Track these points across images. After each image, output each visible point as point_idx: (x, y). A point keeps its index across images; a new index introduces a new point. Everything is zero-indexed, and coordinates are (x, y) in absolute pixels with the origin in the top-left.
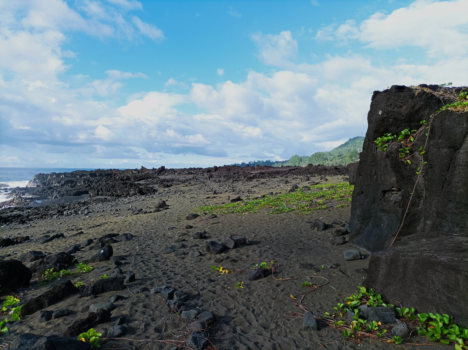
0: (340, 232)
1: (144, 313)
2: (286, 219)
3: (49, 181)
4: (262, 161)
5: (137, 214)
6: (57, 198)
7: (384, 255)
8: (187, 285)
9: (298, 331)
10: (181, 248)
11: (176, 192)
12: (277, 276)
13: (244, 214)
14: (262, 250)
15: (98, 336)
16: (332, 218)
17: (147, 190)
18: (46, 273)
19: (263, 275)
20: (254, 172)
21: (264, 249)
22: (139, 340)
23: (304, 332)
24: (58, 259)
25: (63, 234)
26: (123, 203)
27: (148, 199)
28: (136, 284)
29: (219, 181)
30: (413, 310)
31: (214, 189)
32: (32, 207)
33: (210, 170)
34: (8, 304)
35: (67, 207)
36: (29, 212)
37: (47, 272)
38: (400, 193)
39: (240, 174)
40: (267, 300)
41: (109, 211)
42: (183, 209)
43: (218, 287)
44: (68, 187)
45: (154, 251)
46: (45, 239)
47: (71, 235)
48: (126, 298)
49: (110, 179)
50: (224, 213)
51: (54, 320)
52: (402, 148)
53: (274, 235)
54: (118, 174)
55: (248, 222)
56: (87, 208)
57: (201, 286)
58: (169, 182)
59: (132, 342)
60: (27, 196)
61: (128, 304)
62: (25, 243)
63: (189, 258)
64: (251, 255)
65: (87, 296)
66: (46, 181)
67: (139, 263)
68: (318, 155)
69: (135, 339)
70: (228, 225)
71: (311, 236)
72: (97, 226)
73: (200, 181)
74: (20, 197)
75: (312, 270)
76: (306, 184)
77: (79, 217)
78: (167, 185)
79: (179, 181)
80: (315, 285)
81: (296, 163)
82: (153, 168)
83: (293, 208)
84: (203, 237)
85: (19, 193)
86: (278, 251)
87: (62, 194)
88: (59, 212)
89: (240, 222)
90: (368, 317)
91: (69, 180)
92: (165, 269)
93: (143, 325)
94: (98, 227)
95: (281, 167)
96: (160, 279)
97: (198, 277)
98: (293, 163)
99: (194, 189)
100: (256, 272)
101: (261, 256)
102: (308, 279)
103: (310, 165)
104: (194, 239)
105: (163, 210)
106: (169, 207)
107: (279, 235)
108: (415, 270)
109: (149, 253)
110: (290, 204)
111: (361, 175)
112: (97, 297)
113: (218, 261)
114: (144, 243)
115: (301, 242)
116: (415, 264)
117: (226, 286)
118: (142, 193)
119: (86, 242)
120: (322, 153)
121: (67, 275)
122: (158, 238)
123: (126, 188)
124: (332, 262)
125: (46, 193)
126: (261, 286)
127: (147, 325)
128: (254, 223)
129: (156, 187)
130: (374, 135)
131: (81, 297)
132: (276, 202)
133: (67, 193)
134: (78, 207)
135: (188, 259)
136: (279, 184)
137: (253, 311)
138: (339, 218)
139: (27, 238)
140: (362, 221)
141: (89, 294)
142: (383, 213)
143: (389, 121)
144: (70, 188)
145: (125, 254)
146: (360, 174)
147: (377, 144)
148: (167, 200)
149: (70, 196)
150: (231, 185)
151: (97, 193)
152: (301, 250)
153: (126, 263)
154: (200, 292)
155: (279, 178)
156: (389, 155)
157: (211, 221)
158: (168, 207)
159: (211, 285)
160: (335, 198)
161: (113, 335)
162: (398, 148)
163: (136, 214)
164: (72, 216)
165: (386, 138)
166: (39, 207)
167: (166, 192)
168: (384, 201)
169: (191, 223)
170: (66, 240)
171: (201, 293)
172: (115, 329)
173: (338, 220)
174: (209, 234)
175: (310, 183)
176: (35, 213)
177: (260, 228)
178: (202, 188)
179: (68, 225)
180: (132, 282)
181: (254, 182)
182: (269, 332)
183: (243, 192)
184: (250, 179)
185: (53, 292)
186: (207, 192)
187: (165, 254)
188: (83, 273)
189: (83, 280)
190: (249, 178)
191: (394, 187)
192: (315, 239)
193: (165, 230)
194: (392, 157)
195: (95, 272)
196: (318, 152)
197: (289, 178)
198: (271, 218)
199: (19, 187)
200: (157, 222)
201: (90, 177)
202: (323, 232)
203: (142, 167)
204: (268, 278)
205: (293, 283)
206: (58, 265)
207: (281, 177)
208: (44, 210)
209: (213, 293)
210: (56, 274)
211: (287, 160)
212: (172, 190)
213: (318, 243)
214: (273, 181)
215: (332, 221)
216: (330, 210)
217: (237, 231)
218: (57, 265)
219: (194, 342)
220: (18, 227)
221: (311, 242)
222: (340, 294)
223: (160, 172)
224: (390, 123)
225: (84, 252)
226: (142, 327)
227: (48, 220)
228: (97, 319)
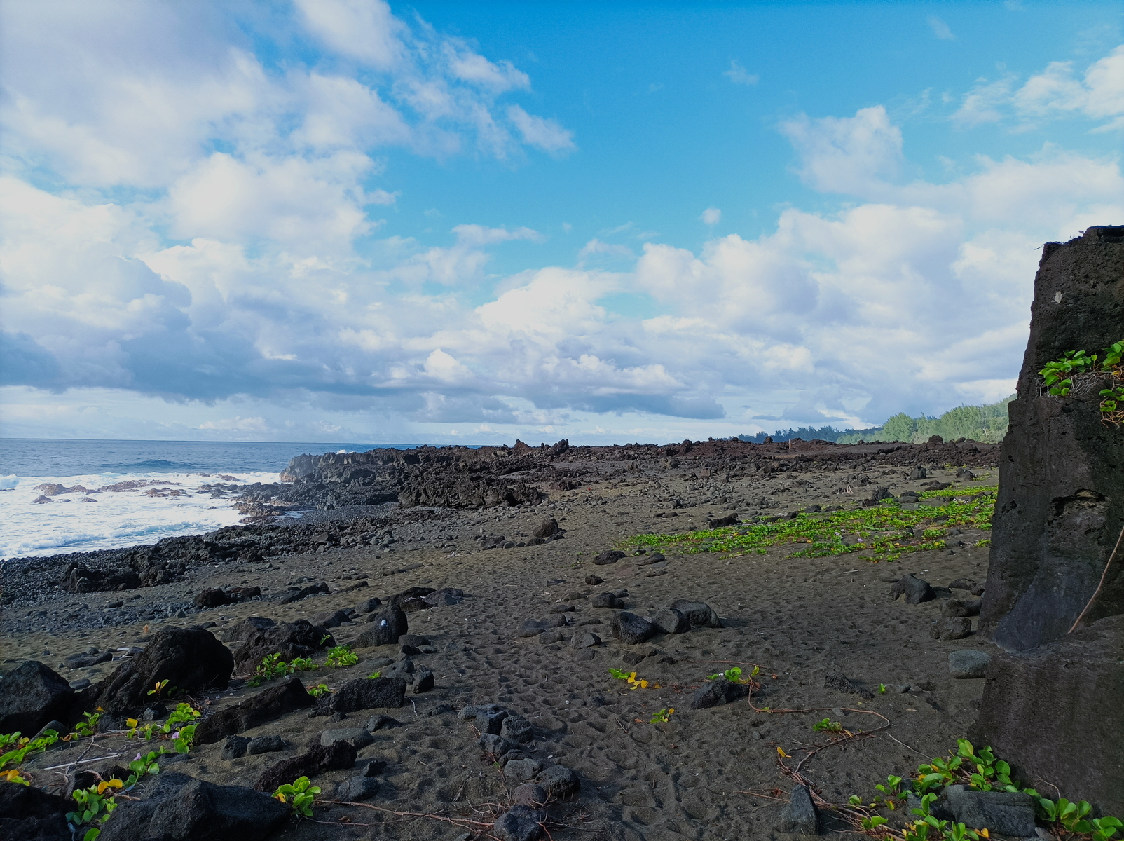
0: (964, 606)
1: (428, 758)
2: (833, 569)
3: (319, 472)
4: (812, 430)
5: (492, 548)
6: (333, 509)
7: (1023, 662)
8: (545, 708)
9: (768, 831)
10: (560, 626)
11: (587, 500)
12: (761, 702)
13: (731, 555)
14: (744, 641)
15: (314, 793)
16: (955, 571)
17: (524, 494)
18: (264, 663)
19: (723, 697)
20: (786, 457)
21: (753, 638)
22: (398, 813)
23: (782, 834)
24: (292, 634)
25: (326, 585)
26: (466, 522)
27: (522, 515)
28: (434, 697)
29: (692, 476)
30: (1087, 807)
31: (676, 495)
32: (280, 527)
33: (674, 450)
34: (175, 719)
35: (349, 529)
36: (271, 538)
37: (268, 662)
38: (1101, 506)
39: (748, 459)
40: (717, 756)
41: (435, 541)
42: (596, 540)
43: (613, 717)
44: (357, 485)
45: (502, 629)
46: (290, 595)
47: (344, 588)
48: (401, 725)
49: (446, 468)
50: (686, 552)
51: (249, 757)
52: (1109, 387)
53: (790, 607)
54: (466, 458)
55: (734, 575)
56: (390, 532)
57: (575, 713)
58: (575, 476)
59: (382, 815)
60: (275, 502)
61: (400, 735)
62: (250, 602)
63: (572, 650)
64: (714, 651)
65: (327, 714)
66: (313, 471)
67: (457, 653)
68: (961, 415)
69: (390, 810)
70: (685, 579)
71: (886, 614)
72: (400, 571)
73: (648, 477)
74: (260, 505)
75: (855, 694)
76: (915, 486)
77: (369, 552)
78: (570, 483)
79: (599, 474)
80: (849, 729)
81: (901, 434)
82: (543, 444)
83: (858, 545)
84: (617, 603)
85: (258, 496)
86: (786, 645)
87: (343, 500)
88: (331, 538)
89: (715, 574)
90: (960, 815)
91: (361, 470)
92: (510, 669)
93: (417, 782)
94: (401, 574)
95: (859, 444)
96: (489, 690)
97: (576, 691)
98: (892, 435)
99: (631, 495)
100: (710, 688)
101: (738, 654)
102: (837, 714)
103: (936, 440)
104: (595, 607)
105: (549, 541)
106: (565, 535)
107: (801, 607)
108: (1097, 704)
109: (488, 634)
110: (853, 534)
111: (1012, 461)
112: (347, 717)
113: (630, 660)
114: (485, 612)
115: (854, 626)
116: (1098, 686)
117: (632, 715)
118: (512, 502)
119: (366, 603)
120: (972, 408)
121: (305, 670)
122: (518, 603)
123: (478, 489)
124: (916, 678)
125: (312, 497)
126: (714, 724)
127: (427, 783)
128: (748, 578)
129: (545, 487)
130: (1038, 354)
131: (314, 716)
132: (821, 528)
133: (353, 498)
134: (371, 530)
135: (569, 652)
136: (843, 487)
137: (676, 777)
138: (974, 573)
139: (256, 592)
140: (1012, 578)
141: (331, 710)
142: (1058, 556)
143: (1077, 318)
144: (360, 488)
145: (434, 633)
146: (1010, 457)
147: (1044, 379)
148: (564, 519)
149: (360, 504)
150: (721, 488)
151: (416, 500)
152: (845, 645)
153: (427, 652)
154: (569, 724)
155: (846, 471)
156: (1071, 406)
157: (649, 569)
158: (563, 533)
159: (599, 712)
160: (975, 522)
161: (347, 796)
162: (1098, 388)
163: (489, 549)
164: (356, 548)
165: (1068, 364)
166: (293, 527)
167: (566, 500)
168: (1060, 525)
169: (601, 572)
170: (329, 599)
171: (569, 728)
172: (353, 783)
173: (971, 577)
174: (634, 597)
175: (926, 484)
176: (282, 539)
177: (761, 589)
178: (649, 492)
179: (343, 567)
180: (425, 691)
181: (782, 480)
182: (697, 826)
183: (748, 504)
184: (772, 472)
185: (260, 701)
186: (661, 501)
187: (521, 637)
188: (337, 667)
189: (333, 681)
190: (770, 469)
191: (1084, 490)
192: (893, 622)
193: (540, 586)
194: (1081, 412)
195: (361, 667)
196: (961, 405)
197: (874, 472)
198: (795, 568)
199: (260, 483)
200: (528, 566)
201: (406, 464)
202: (921, 606)
203: (518, 441)
204: (736, 704)
205: (794, 721)
206: (291, 646)
207: (852, 470)
208: (301, 534)
209: (597, 729)
210: (283, 666)
211: (877, 427)
212: (580, 494)
213: (898, 631)
214: (830, 479)
215: (953, 578)
216: (952, 553)
217: (702, 594)
218: (287, 648)
219: (509, 826)
220: (247, 569)
221: (880, 628)
222: (909, 757)
223: (558, 453)
224: (1081, 324)
225: (356, 624)
226: (414, 786)
227: (308, 555)
228: (325, 761)
